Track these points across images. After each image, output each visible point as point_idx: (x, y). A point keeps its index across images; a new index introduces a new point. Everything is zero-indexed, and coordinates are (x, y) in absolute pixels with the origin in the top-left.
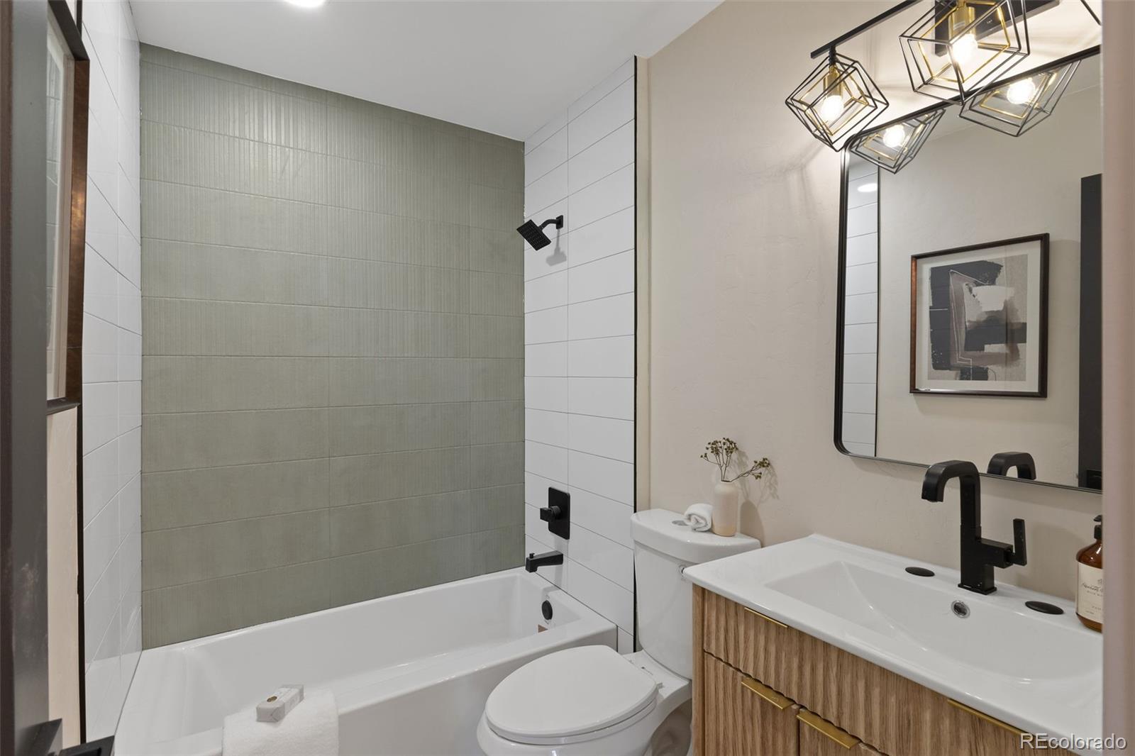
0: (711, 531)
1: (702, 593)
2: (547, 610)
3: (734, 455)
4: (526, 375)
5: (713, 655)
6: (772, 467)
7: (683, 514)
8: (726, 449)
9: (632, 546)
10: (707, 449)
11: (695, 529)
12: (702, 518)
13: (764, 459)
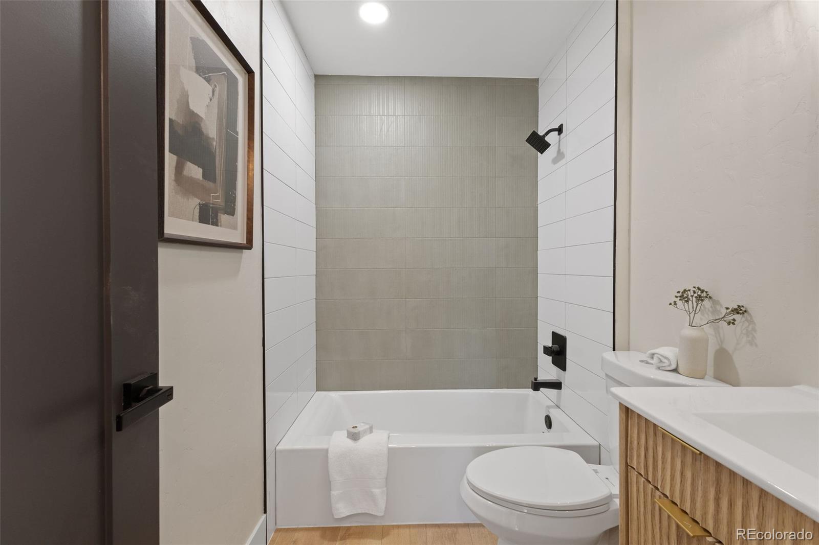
0: (675, 370)
1: (627, 412)
2: (549, 422)
3: (707, 303)
4: (538, 249)
5: (634, 469)
6: (749, 314)
7: (645, 353)
8: (696, 297)
9: (604, 377)
10: (677, 297)
11: (659, 368)
12: (666, 358)
13: (739, 306)
